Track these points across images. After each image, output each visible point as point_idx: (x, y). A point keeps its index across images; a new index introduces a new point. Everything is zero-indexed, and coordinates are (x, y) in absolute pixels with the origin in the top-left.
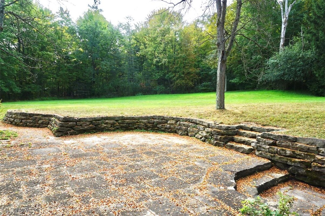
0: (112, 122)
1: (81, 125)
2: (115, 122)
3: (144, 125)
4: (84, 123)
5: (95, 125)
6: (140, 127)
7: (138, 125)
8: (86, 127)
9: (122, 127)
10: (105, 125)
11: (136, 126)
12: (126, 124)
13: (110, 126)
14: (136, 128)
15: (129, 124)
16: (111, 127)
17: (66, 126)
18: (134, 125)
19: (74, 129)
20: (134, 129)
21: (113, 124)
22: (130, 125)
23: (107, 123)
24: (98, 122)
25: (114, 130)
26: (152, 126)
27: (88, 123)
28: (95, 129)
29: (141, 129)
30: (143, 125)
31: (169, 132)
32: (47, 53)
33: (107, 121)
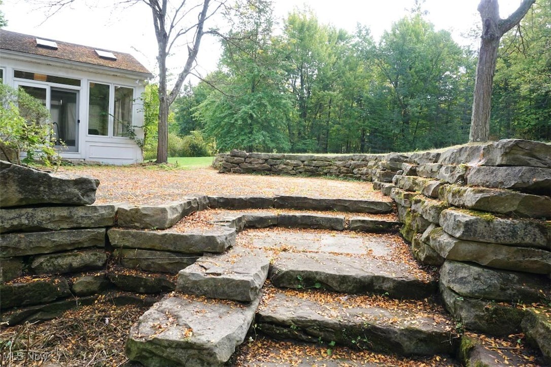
0: (295, 163)
1: (250, 163)
2: (300, 163)
3: (338, 169)
4: (254, 161)
5: (271, 165)
6: (331, 172)
7: (330, 169)
8: (256, 166)
9: (306, 171)
10: (284, 166)
11: (325, 171)
12: (314, 166)
13: (291, 168)
14: (326, 174)
15: (318, 167)
16: (293, 169)
17: (232, 161)
18: (323, 169)
19: (240, 167)
20: (323, 175)
21: (296, 166)
22: (320, 169)
23: (287, 164)
24: (276, 162)
25: (294, 175)
26: (345, 171)
27: (261, 161)
28: (269, 170)
29: (331, 174)
30: (336, 170)
31: (365, 180)
32: (328, 92)
33: (288, 161)
